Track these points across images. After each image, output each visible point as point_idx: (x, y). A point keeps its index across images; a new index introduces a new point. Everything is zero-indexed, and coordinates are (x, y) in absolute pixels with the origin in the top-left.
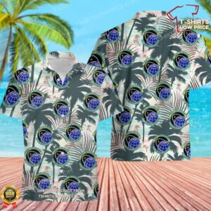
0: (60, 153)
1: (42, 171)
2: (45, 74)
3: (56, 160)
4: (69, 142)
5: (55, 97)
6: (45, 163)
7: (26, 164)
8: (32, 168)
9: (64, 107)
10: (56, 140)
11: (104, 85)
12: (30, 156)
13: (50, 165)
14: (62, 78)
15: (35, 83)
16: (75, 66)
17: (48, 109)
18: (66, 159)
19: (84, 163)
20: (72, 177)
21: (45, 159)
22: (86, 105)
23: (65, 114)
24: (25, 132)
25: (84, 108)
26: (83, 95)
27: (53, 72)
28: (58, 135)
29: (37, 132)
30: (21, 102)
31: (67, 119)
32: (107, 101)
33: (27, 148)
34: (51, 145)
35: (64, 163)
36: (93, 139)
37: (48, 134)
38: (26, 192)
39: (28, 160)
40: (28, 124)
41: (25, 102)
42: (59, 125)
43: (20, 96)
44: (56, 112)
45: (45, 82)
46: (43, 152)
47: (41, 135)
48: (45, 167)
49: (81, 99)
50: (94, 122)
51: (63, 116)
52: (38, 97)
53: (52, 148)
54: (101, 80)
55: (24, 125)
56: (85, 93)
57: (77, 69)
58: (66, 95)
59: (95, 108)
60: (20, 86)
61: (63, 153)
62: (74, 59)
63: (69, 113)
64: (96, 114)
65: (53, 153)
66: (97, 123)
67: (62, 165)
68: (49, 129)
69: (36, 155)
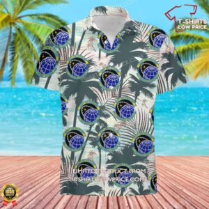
0: (107, 135)
1: (85, 157)
2: (89, 35)
3: (102, 144)
4: (119, 121)
5: (101, 64)
6: (89, 148)
7: (65, 149)
8: (73, 154)
9: (113, 76)
10: (103, 119)
11: (163, 49)
12: (70, 138)
13: (96, 150)
14: (111, 40)
15: (77, 47)
16: (126, 24)
17: (93, 80)
18: (116, 143)
19: (139, 147)
20: (123, 165)
21: (89, 142)
22: (141, 75)
23: (114, 86)
24: (64, 108)
25: (138, 77)
26: (137, 62)
27: (99, 32)
28: (105, 112)
29: (79, 108)
30: (58, 71)
31: (117, 92)
32: (168, 69)
33: (66, 128)
34: (96, 124)
35: (113, 147)
36: (150, 117)
37: (92, 110)
38: (64, 184)
39: (68, 144)
40: (68, 99)
41: (64, 70)
42: (106, 99)
43: (57, 62)
44: (103, 83)
45: (89, 45)
46: (87, 134)
47: (84, 112)
48: (90, 152)
49: (135, 67)
50: (151, 95)
51: (112, 87)
52: (81, 64)
53: (97, 128)
54: (160, 43)
55: (62, 99)
56: (139, 59)
57: (129, 28)
58: (115, 61)
59: (152, 78)
60: (58, 50)
61: (111, 135)
62: (125, 16)
63: (119, 84)
64: (153, 86)
65: (99, 135)
66: (154, 97)
67: (111, 150)
68: (95, 104)
69: (78, 137)
